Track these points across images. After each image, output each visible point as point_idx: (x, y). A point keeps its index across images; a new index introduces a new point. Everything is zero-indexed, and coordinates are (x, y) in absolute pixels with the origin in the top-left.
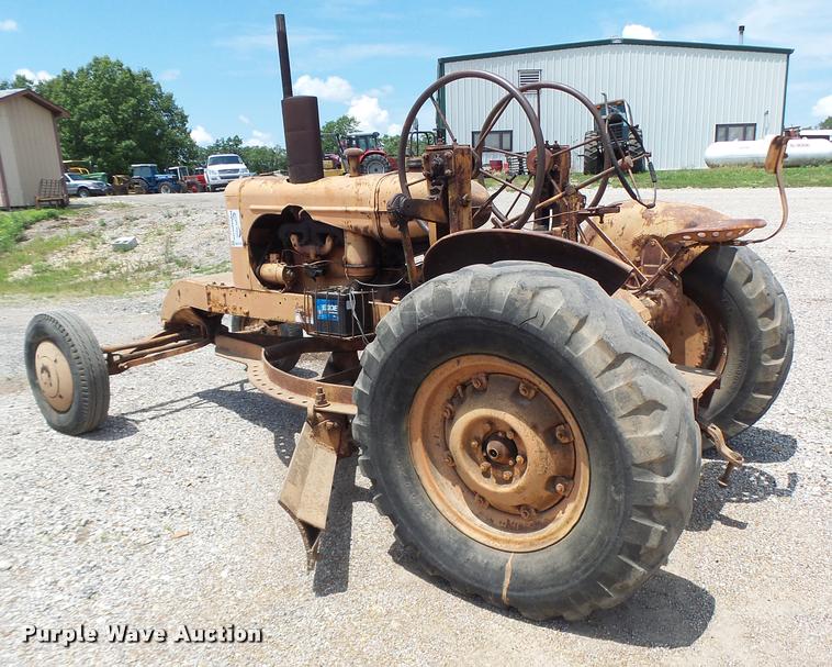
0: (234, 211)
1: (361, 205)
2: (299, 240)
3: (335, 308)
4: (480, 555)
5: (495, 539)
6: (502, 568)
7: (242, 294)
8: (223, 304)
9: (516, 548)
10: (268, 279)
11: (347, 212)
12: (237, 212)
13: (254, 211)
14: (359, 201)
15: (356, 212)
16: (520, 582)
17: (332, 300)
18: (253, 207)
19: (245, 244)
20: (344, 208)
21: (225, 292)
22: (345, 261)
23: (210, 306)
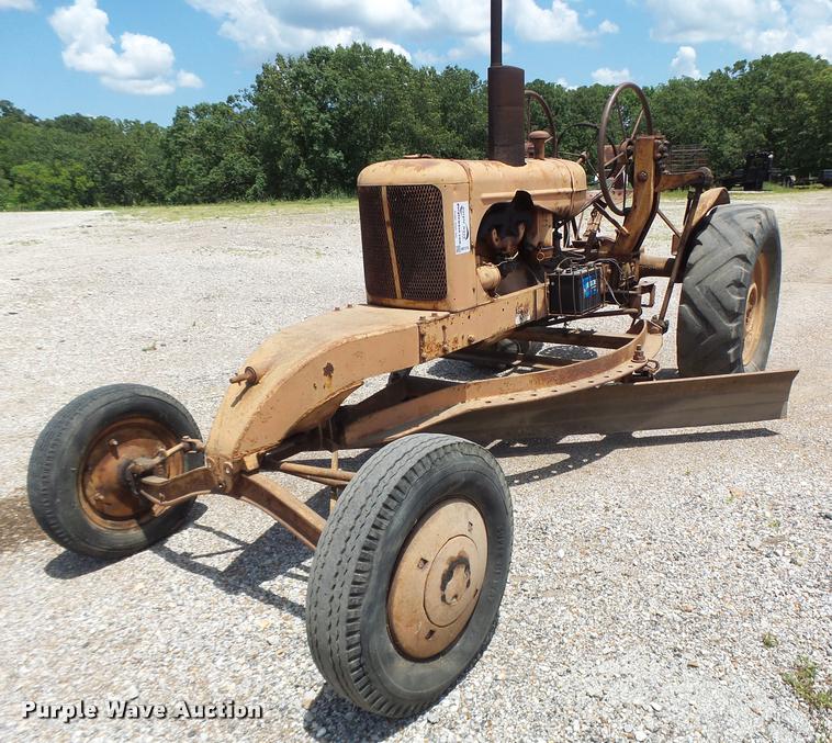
0: (461, 204)
7: (466, 317)
8: (441, 343)
9: (749, 358)
10: (489, 286)
13: (483, 201)
18: (483, 196)
19: (472, 247)
21: (445, 322)
22: (541, 244)
23: (424, 354)
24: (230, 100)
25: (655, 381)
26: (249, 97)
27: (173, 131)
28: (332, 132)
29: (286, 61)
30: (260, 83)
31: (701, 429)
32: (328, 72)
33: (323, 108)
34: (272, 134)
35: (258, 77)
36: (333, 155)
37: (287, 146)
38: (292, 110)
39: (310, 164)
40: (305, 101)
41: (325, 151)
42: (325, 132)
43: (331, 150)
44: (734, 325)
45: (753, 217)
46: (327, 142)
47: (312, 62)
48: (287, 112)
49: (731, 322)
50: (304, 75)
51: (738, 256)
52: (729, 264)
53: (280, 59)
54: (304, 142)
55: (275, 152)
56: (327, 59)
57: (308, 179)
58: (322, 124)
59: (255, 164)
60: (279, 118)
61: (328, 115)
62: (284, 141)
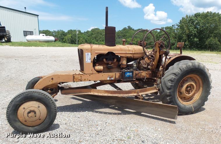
0: (89, 53)
1: (130, 52)
2: (106, 60)
3: (131, 74)
4: (187, 107)
5: (188, 103)
6: (192, 107)
7: (89, 75)
8: (80, 79)
9: (191, 103)
10: (99, 70)
11: (126, 53)
12: (90, 54)
13: (96, 53)
14: (129, 51)
15: (129, 53)
16: (195, 107)
17: (129, 72)
18: (96, 52)
19: (91, 62)
20: (125, 52)
21: (81, 75)
22: (122, 64)
23: (74, 80)
24: (173, 26)
25: (140, 100)
26: (177, 25)
27: (159, 33)
28: (197, 34)
29: (188, 16)
30: (181, 22)
31: (153, 116)
32: (199, 19)
33: (195, 28)
34: (181, 34)
35: (180, 20)
36: (196, 39)
37: (184, 37)
38: (187, 28)
39: (189, 41)
40: (191, 26)
41: (194, 38)
42: (195, 34)
43: (195, 38)
44: (169, 91)
45: (185, 64)
46: (195, 36)
47: (195, 16)
48: (186, 29)
49: (168, 90)
50: (192, 20)
51: (173, 73)
52: (170, 75)
53: (187, 16)
54: (189, 36)
55: (181, 38)
56: (199, 15)
57: (188, 45)
58: (195, 31)
59: (176, 41)
60: (184, 30)
61: (196, 29)
62: (183, 36)
